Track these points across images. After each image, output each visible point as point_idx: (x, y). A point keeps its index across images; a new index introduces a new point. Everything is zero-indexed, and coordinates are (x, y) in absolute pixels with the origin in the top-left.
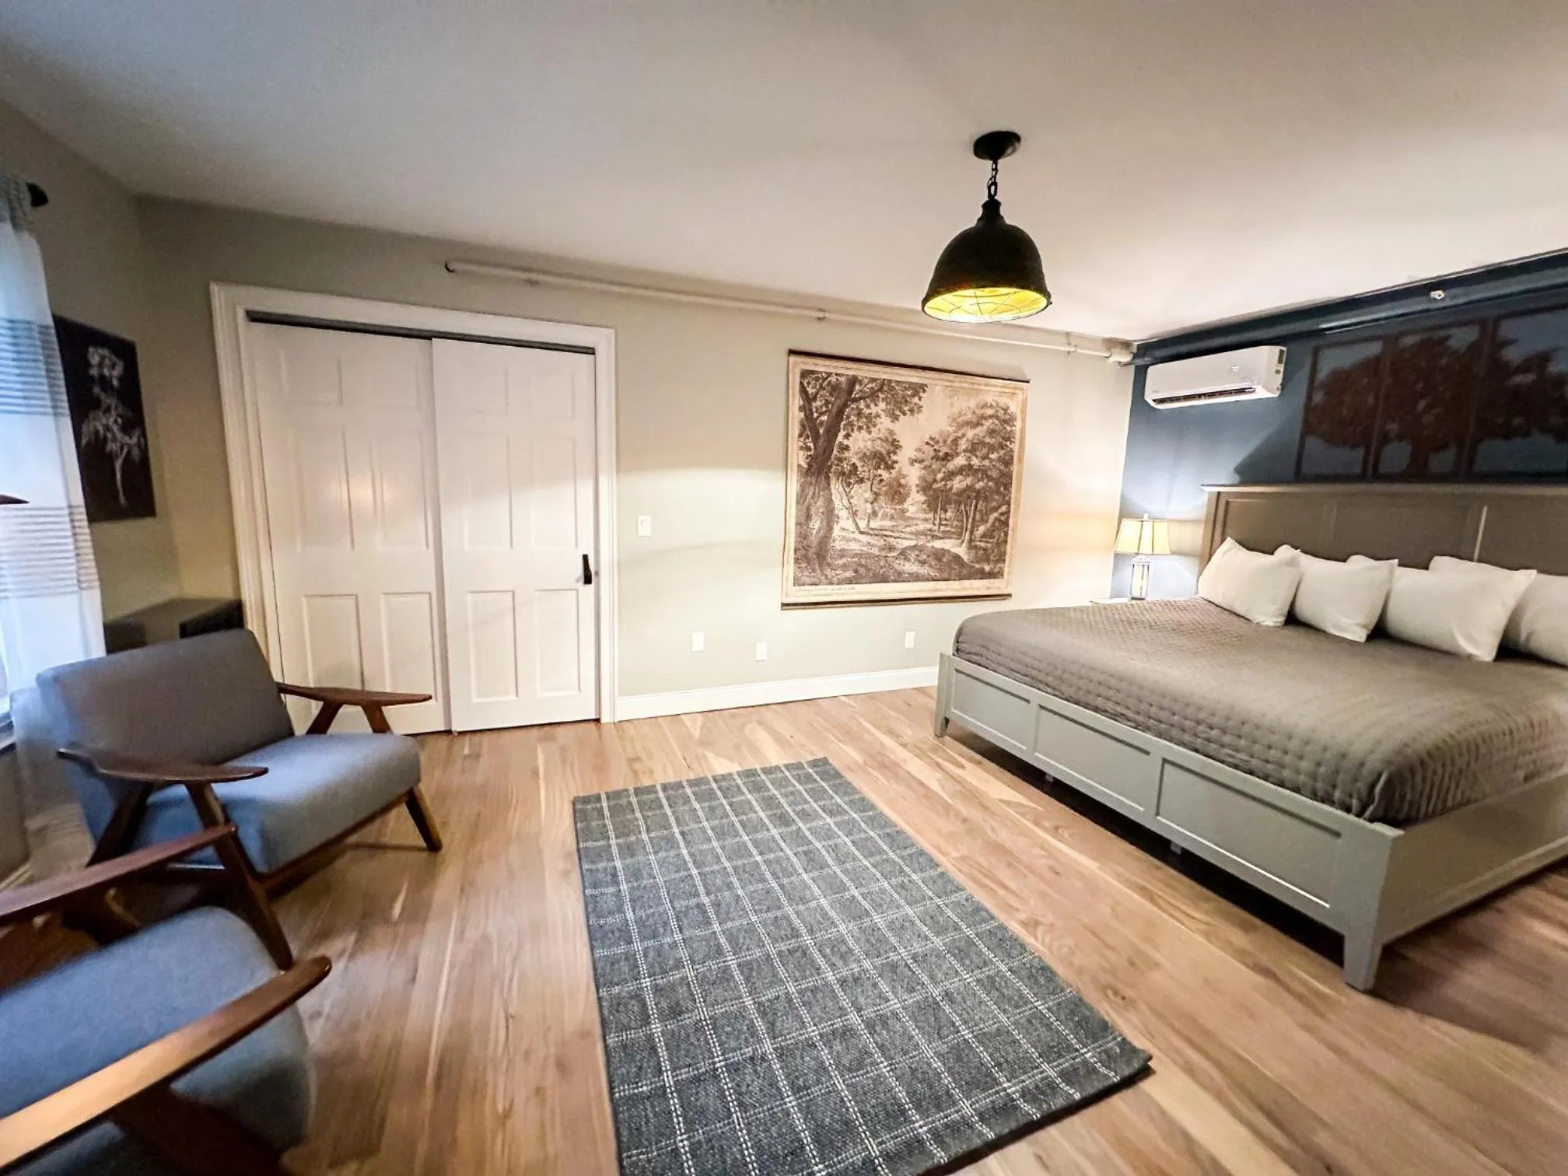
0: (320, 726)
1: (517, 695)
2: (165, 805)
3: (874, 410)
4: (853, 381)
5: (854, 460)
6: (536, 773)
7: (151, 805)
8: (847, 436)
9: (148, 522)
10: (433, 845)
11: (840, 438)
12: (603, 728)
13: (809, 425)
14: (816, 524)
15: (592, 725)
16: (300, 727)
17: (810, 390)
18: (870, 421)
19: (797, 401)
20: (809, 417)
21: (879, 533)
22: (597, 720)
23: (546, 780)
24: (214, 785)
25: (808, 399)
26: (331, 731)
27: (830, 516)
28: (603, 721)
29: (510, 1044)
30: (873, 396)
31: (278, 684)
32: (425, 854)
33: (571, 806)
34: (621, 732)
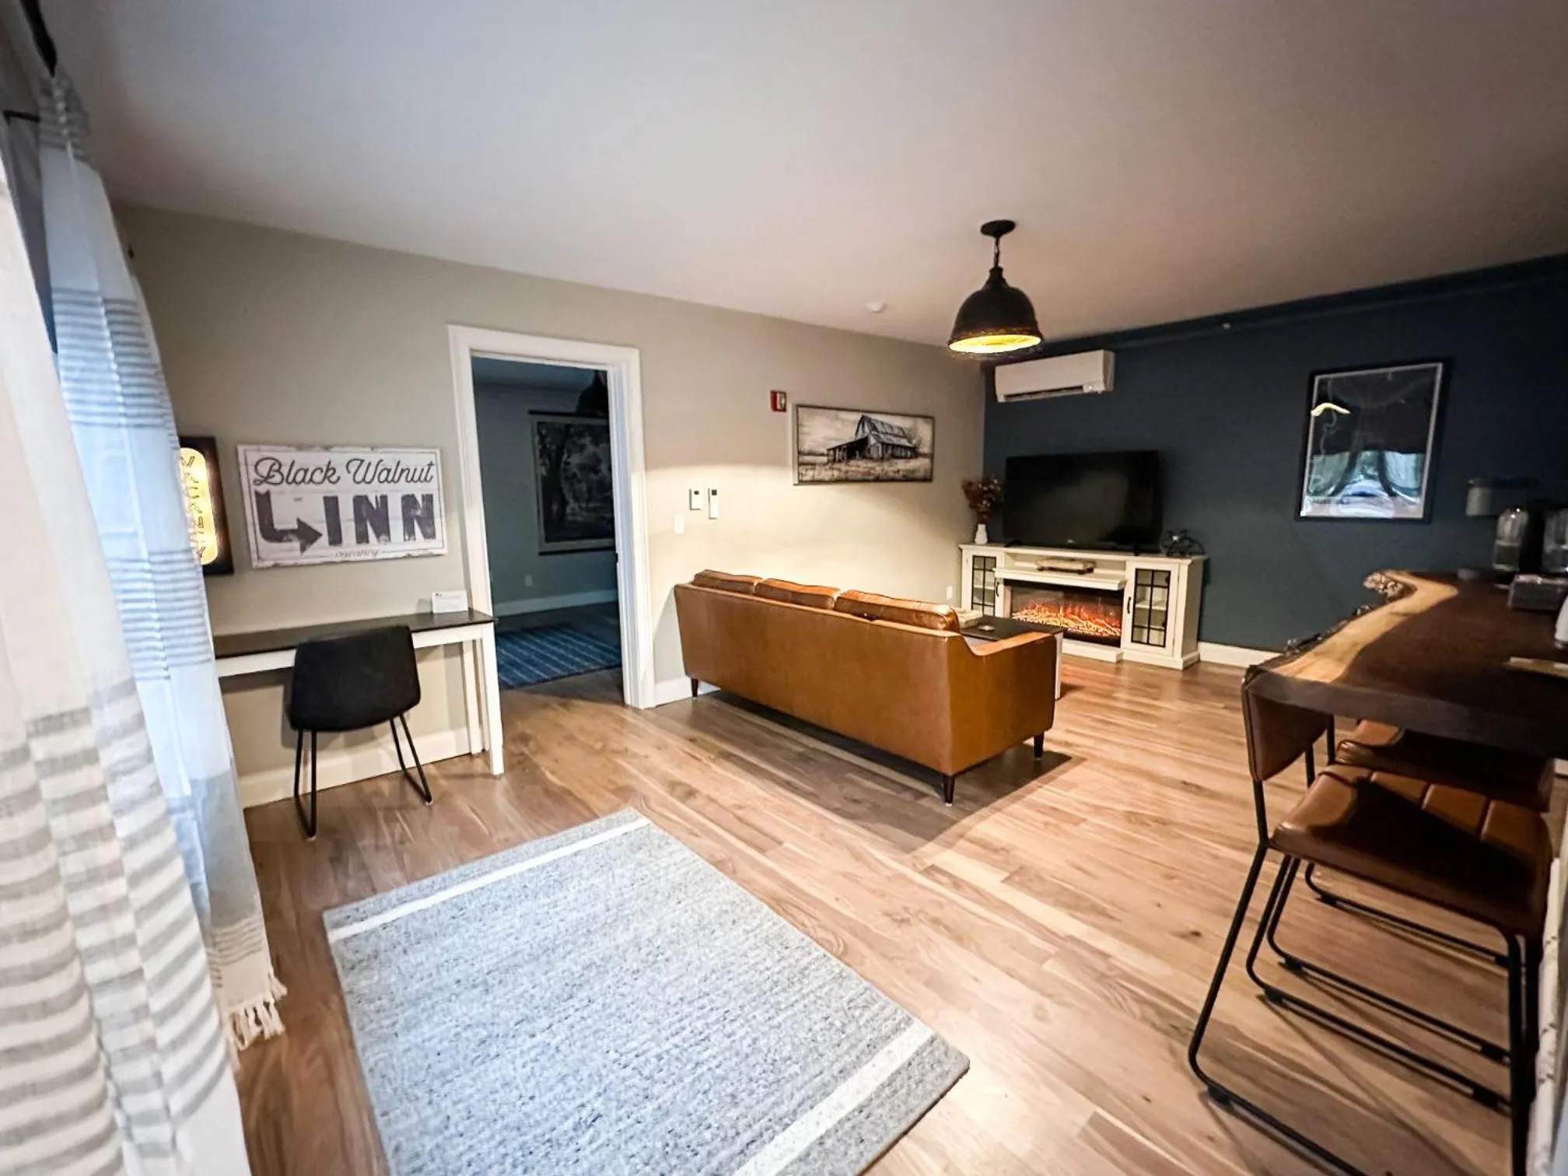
3: (582, 441)
4: (568, 426)
5: (575, 470)
8: (569, 457)
11: (565, 456)
13: (544, 452)
14: (555, 507)
17: (544, 432)
18: (582, 448)
19: (537, 438)
20: (544, 447)
21: (595, 509)
25: (543, 438)
27: (564, 503)
30: (581, 435)
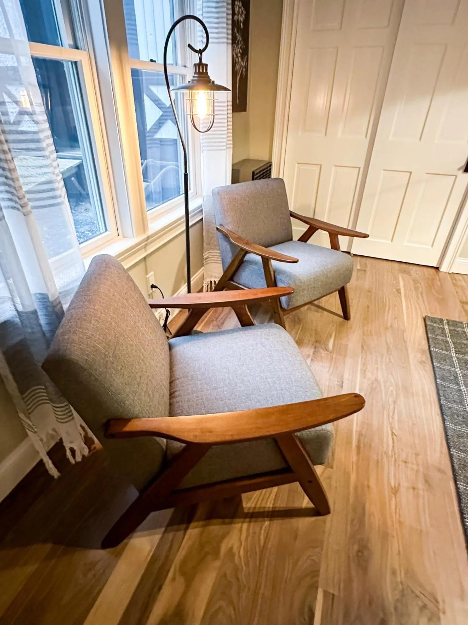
0: (305, 238)
1: (392, 241)
2: (251, 262)
6: (398, 291)
7: (245, 260)
9: (243, 113)
10: (346, 316)
12: (440, 274)
15: (433, 271)
16: (296, 236)
22: (437, 268)
23: (405, 297)
24: (272, 260)
26: (309, 242)
28: (443, 269)
29: (395, 448)
31: (290, 211)
32: (342, 319)
33: (423, 322)
34: (454, 281)
